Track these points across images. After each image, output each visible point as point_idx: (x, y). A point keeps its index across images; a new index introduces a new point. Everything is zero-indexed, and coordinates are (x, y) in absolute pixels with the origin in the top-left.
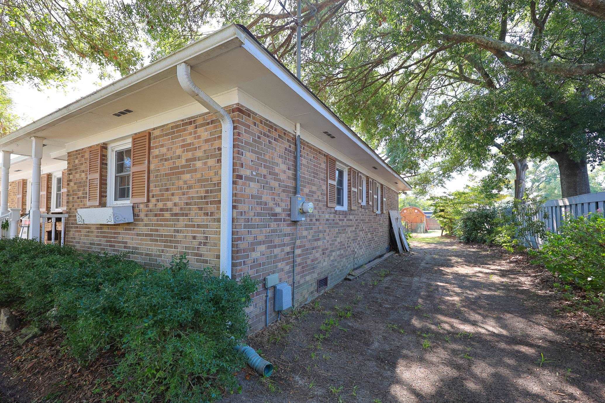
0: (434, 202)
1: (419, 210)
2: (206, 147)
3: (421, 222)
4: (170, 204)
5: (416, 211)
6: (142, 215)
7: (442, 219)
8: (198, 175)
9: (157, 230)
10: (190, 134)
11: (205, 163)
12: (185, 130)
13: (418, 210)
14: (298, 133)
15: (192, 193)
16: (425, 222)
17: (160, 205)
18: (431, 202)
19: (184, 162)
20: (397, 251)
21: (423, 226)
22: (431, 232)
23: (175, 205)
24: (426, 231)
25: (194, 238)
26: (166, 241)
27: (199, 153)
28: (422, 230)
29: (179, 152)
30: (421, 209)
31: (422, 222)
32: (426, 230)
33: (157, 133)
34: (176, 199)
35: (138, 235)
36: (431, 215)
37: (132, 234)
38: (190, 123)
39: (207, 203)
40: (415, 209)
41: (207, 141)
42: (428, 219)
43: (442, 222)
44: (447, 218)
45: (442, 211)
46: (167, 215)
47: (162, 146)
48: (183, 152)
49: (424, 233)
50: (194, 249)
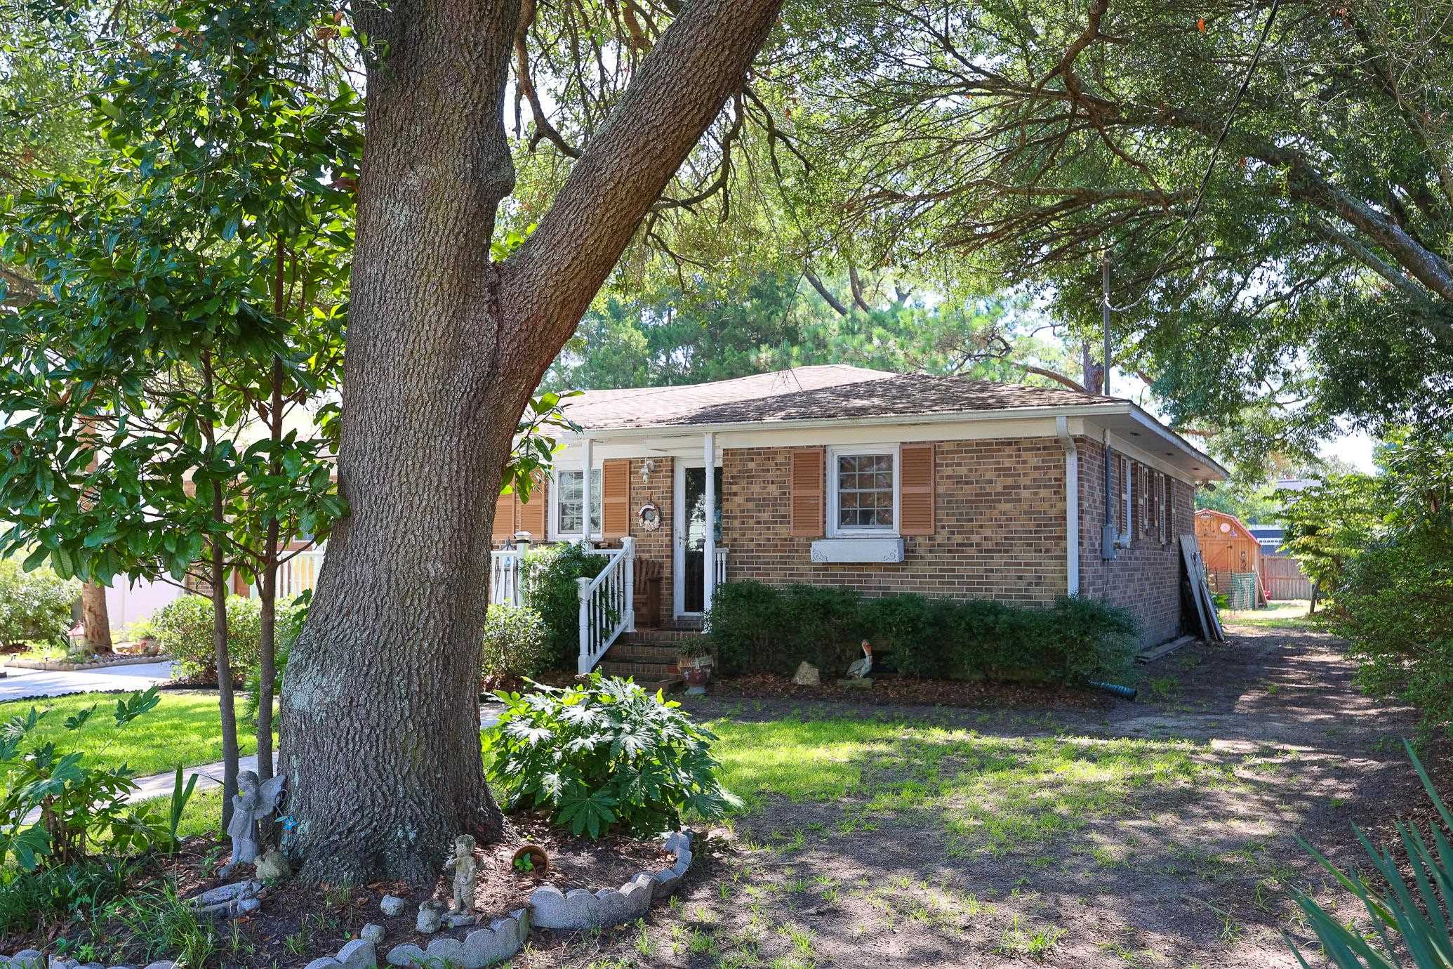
0: (1286, 507)
1: (1235, 526)
2: (1037, 474)
3: (1244, 569)
4: (975, 538)
5: (1225, 528)
6: (921, 551)
7: (1310, 557)
8: (1025, 506)
9: (953, 570)
10: (1010, 456)
11: (1036, 494)
12: (1000, 450)
13: (1230, 522)
14: (1108, 443)
15: (1014, 526)
16: (1255, 567)
17: (958, 538)
18: (1277, 506)
19: (1000, 489)
20: (1200, 636)
21: (1249, 582)
22: (1277, 607)
23: (986, 539)
24: (1261, 604)
25: (1020, 578)
26: (969, 584)
27: (1024, 481)
28: (1248, 598)
29: (989, 475)
30: (1241, 520)
31: (1245, 567)
32: (1261, 599)
33: (946, 448)
34: (988, 532)
35: (912, 576)
36: (1275, 542)
37: (901, 576)
38: (1010, 444)
39: (1040, 538)
40: (1221, 520)
41: (1036, 468)
42: (1266, 557)
43: (1311, 567)
44: (1326, 555)
45: (1311, 531)
46: (972, 551)
47: (959, 465)
48: (999, 476)
49: (1254, 608)
50: (1020, 590)
